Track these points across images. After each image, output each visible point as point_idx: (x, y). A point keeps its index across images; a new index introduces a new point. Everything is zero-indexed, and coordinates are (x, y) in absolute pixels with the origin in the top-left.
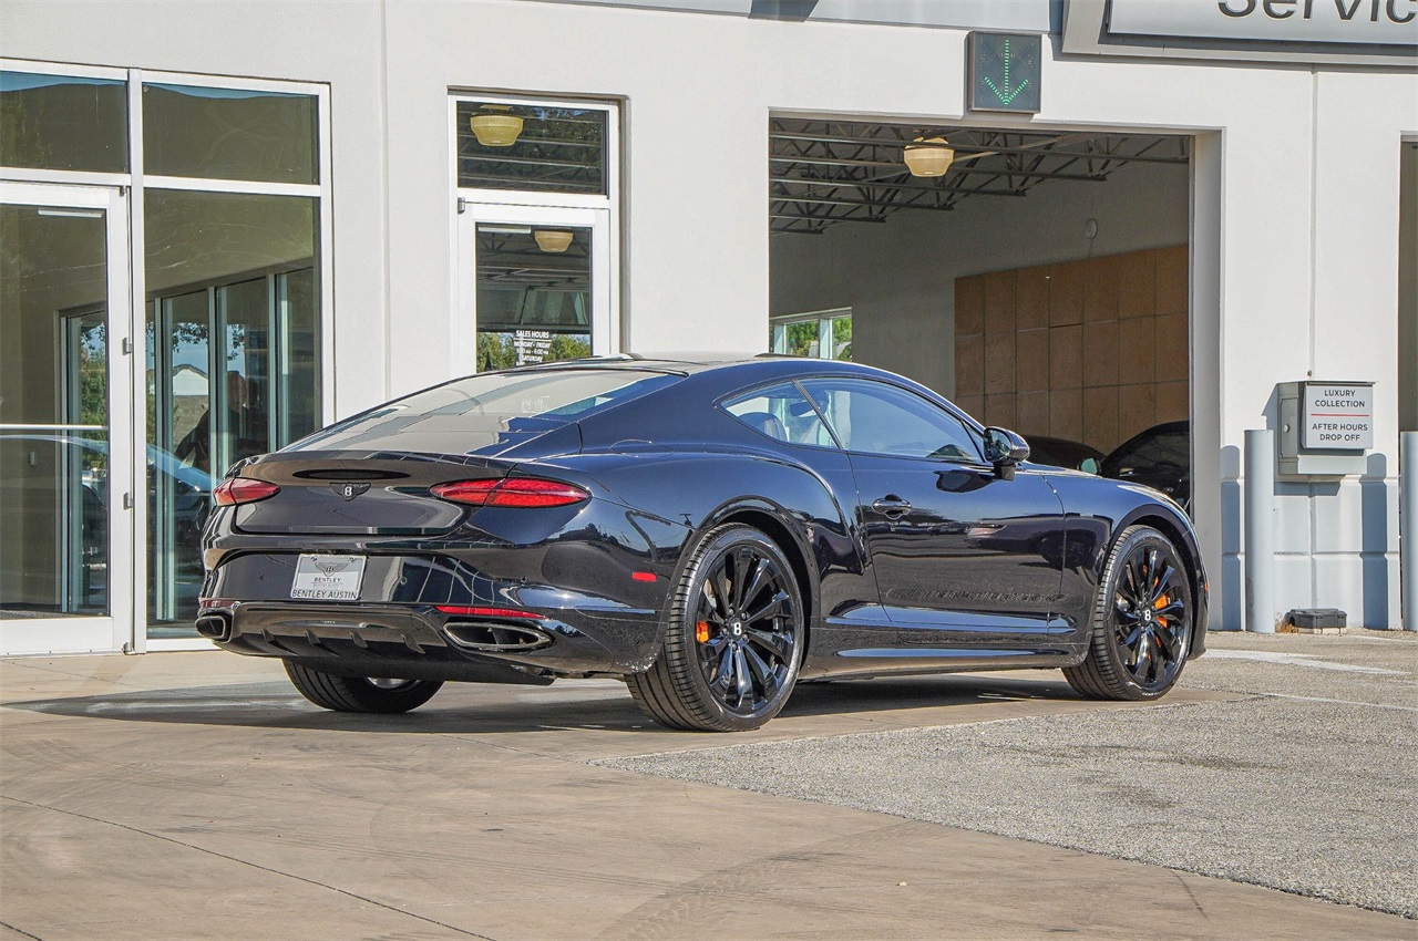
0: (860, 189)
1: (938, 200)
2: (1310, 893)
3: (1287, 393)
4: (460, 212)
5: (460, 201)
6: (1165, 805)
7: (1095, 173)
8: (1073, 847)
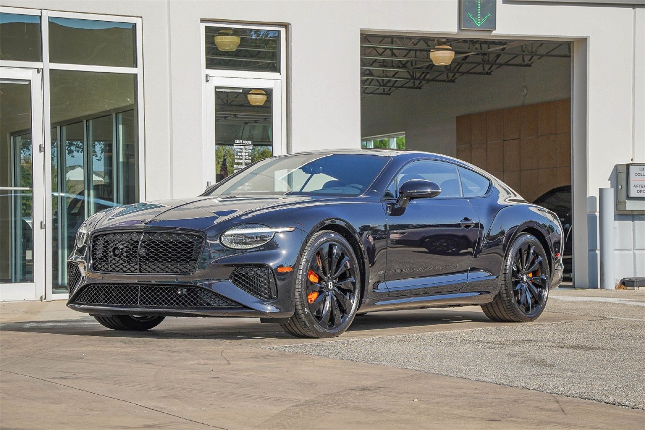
0: (408, 72)
1: (448, 78)
2: (620, 404)
3: (620, 169)
4: (207, 81)
5: (207, 76)
6: (551, 366)
7: (526, 63)
8: (503, 384)
